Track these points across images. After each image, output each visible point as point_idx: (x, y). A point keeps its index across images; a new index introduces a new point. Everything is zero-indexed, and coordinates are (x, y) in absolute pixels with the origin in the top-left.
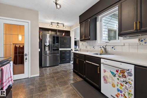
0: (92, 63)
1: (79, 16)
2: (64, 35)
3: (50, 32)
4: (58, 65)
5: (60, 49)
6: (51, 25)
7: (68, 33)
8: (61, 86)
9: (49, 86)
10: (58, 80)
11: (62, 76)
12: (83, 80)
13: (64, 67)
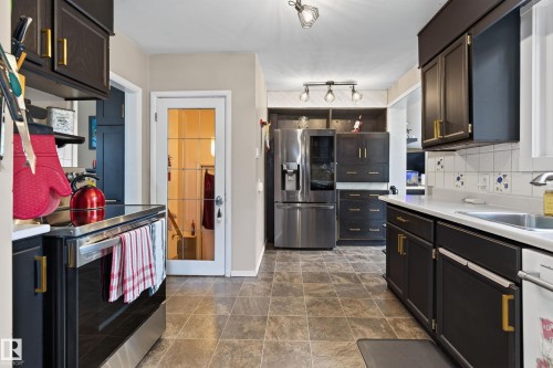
0: (472, 266)
1: (420, 35)
2: (360, 127)
3: (304, 121)
4: (331, 249)
5: (340, 186)
6: (305, 95)
7: (377, 118)
8: (319, 338)
9: (273, 324)
10: (314, 308)
11: (335, 295)
12: (429, 338)
13: (351, 260)
